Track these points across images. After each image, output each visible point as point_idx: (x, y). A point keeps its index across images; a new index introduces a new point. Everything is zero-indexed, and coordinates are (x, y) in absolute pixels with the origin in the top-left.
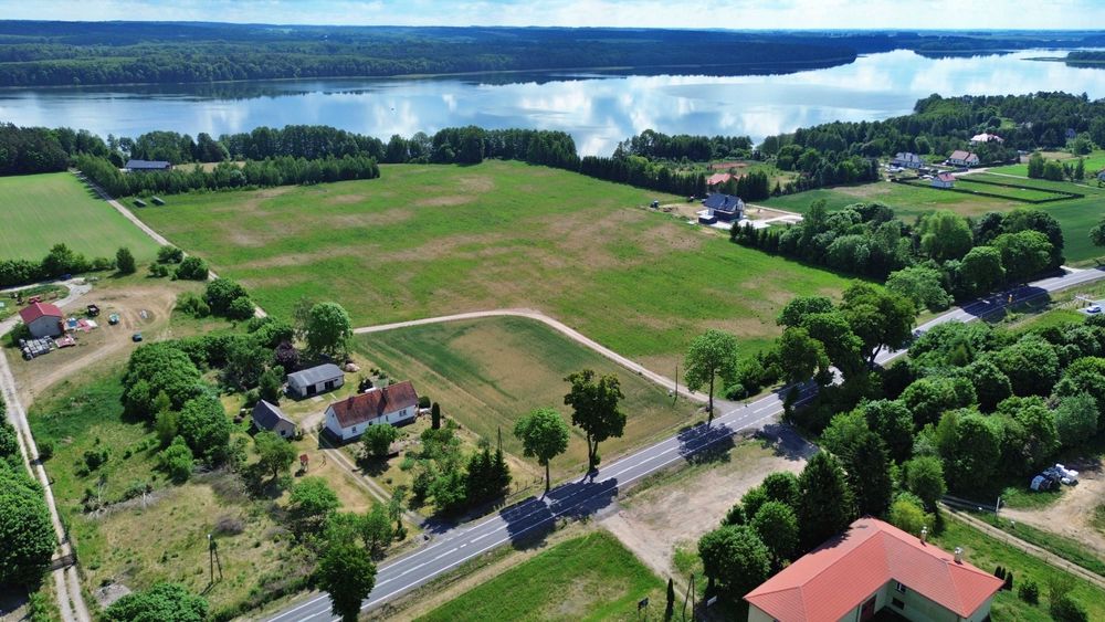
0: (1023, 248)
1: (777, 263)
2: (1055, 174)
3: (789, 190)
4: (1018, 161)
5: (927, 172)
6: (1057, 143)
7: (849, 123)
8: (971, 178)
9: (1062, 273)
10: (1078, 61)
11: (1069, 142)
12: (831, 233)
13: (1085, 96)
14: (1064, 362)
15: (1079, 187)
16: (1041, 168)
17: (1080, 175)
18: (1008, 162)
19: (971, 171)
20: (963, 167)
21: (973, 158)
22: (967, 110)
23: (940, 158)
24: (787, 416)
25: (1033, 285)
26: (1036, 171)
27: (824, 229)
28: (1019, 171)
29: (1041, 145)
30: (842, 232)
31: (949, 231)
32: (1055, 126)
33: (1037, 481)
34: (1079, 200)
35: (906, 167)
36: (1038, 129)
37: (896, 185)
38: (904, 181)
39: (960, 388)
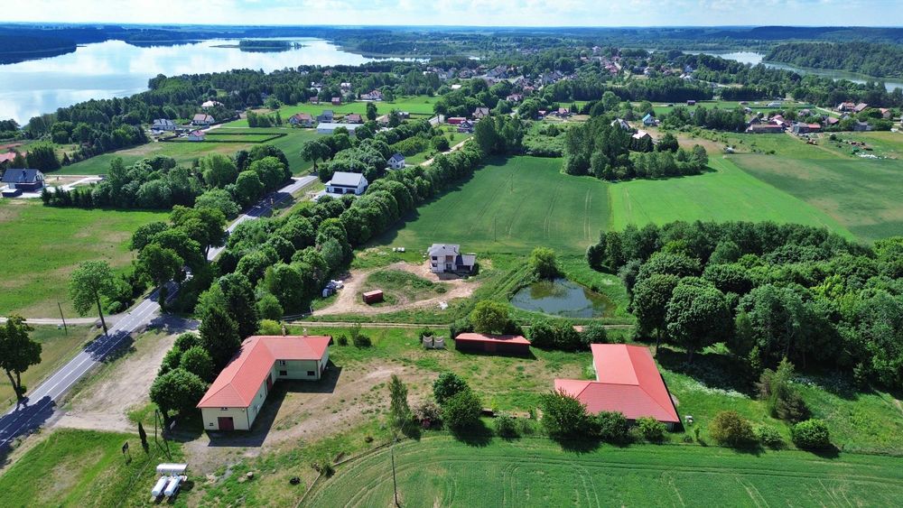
0: (268, 168)
1: (97, 214)
2: (265, 123)
3: (77, 158)
4: (239, 118)
5: (182, 132)
6: (258, 103)
7: (103, 100)
8: (214, 132)
9: (293, 182)
10: (248, 47)
11: (265, 101)
12: (136, 182)
13: (262, 71)
14: (315, 227)
15: (281, 130)
16: (256, 120)
17: (279, 122)
18: (233, 118)
19: (211, 128)
20: (206, 125)
21: (210, 118)
22: (189, 85)
23: (186, 121)
24: (164, 310)
25: (280, 191)
26: (253, 122)
27: (128, 180)
28: (242, 123)
29: (249, 105)
30: (143, 180)
31: (220, 166)
32: (252, 91)
33: (325, 291)
34: (285, 137)
35: (164, 130)
36: (244, 95)
37: (164, 144)
38: (168, 140)
39: (269, 254)
